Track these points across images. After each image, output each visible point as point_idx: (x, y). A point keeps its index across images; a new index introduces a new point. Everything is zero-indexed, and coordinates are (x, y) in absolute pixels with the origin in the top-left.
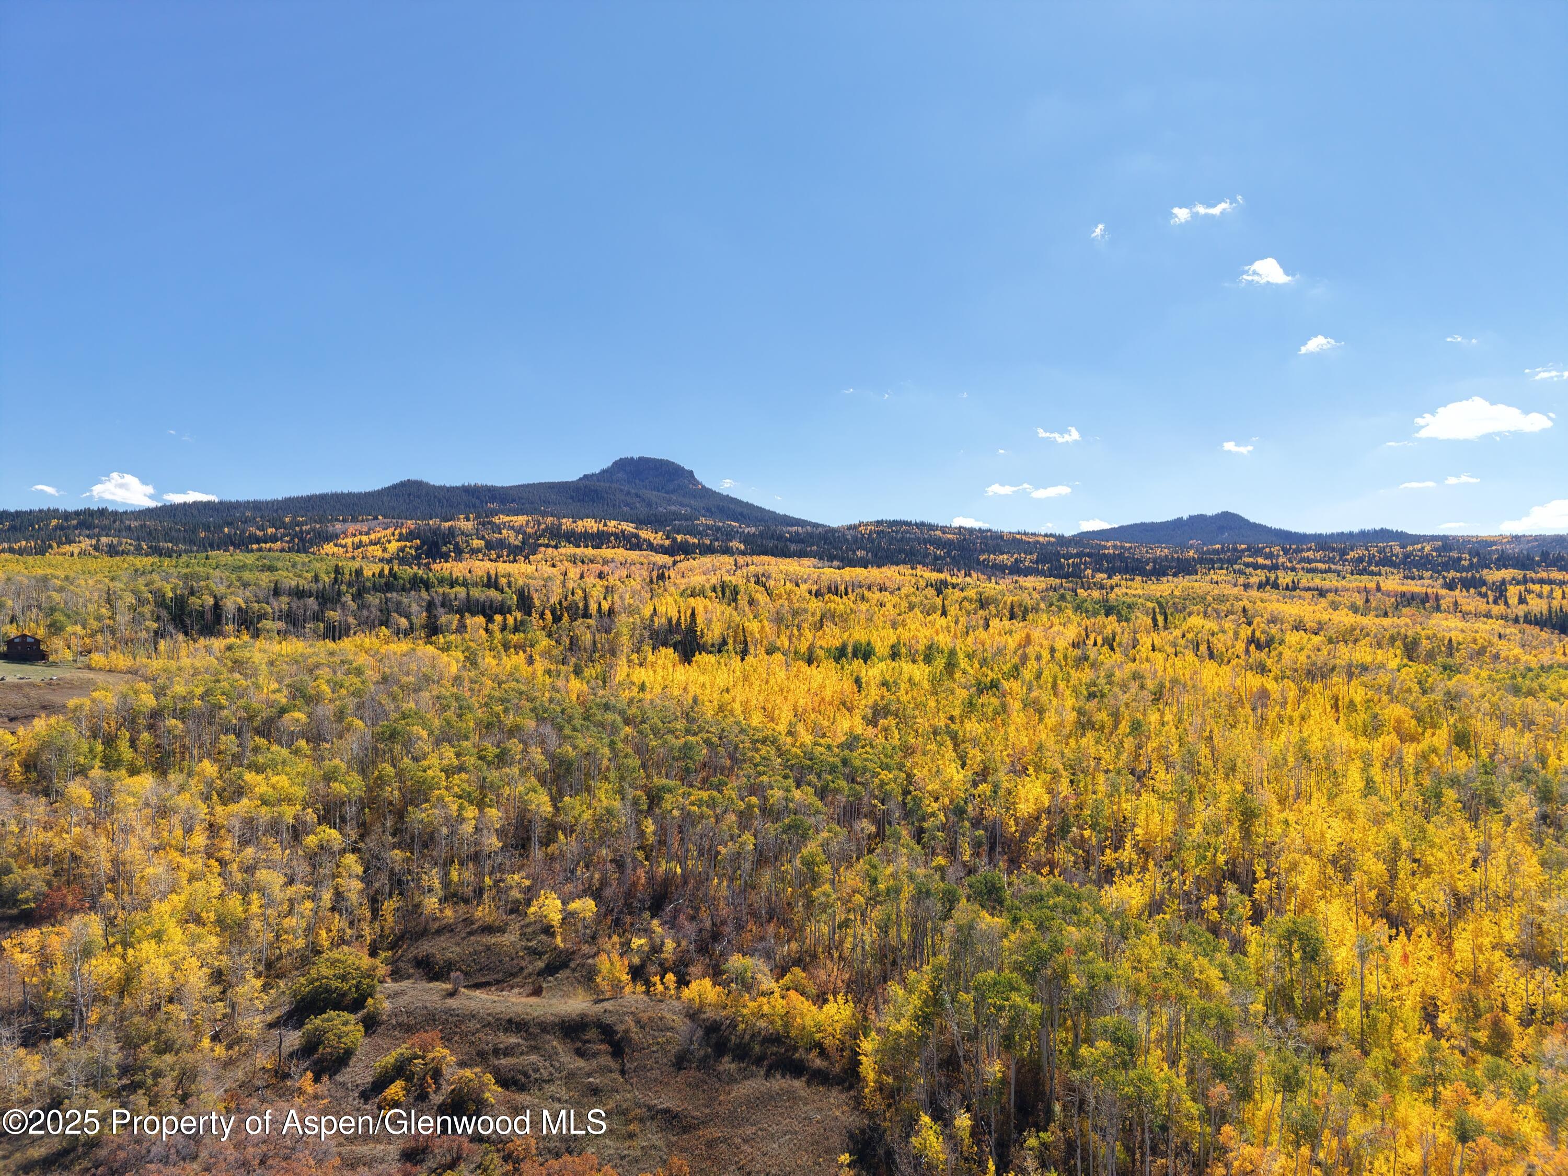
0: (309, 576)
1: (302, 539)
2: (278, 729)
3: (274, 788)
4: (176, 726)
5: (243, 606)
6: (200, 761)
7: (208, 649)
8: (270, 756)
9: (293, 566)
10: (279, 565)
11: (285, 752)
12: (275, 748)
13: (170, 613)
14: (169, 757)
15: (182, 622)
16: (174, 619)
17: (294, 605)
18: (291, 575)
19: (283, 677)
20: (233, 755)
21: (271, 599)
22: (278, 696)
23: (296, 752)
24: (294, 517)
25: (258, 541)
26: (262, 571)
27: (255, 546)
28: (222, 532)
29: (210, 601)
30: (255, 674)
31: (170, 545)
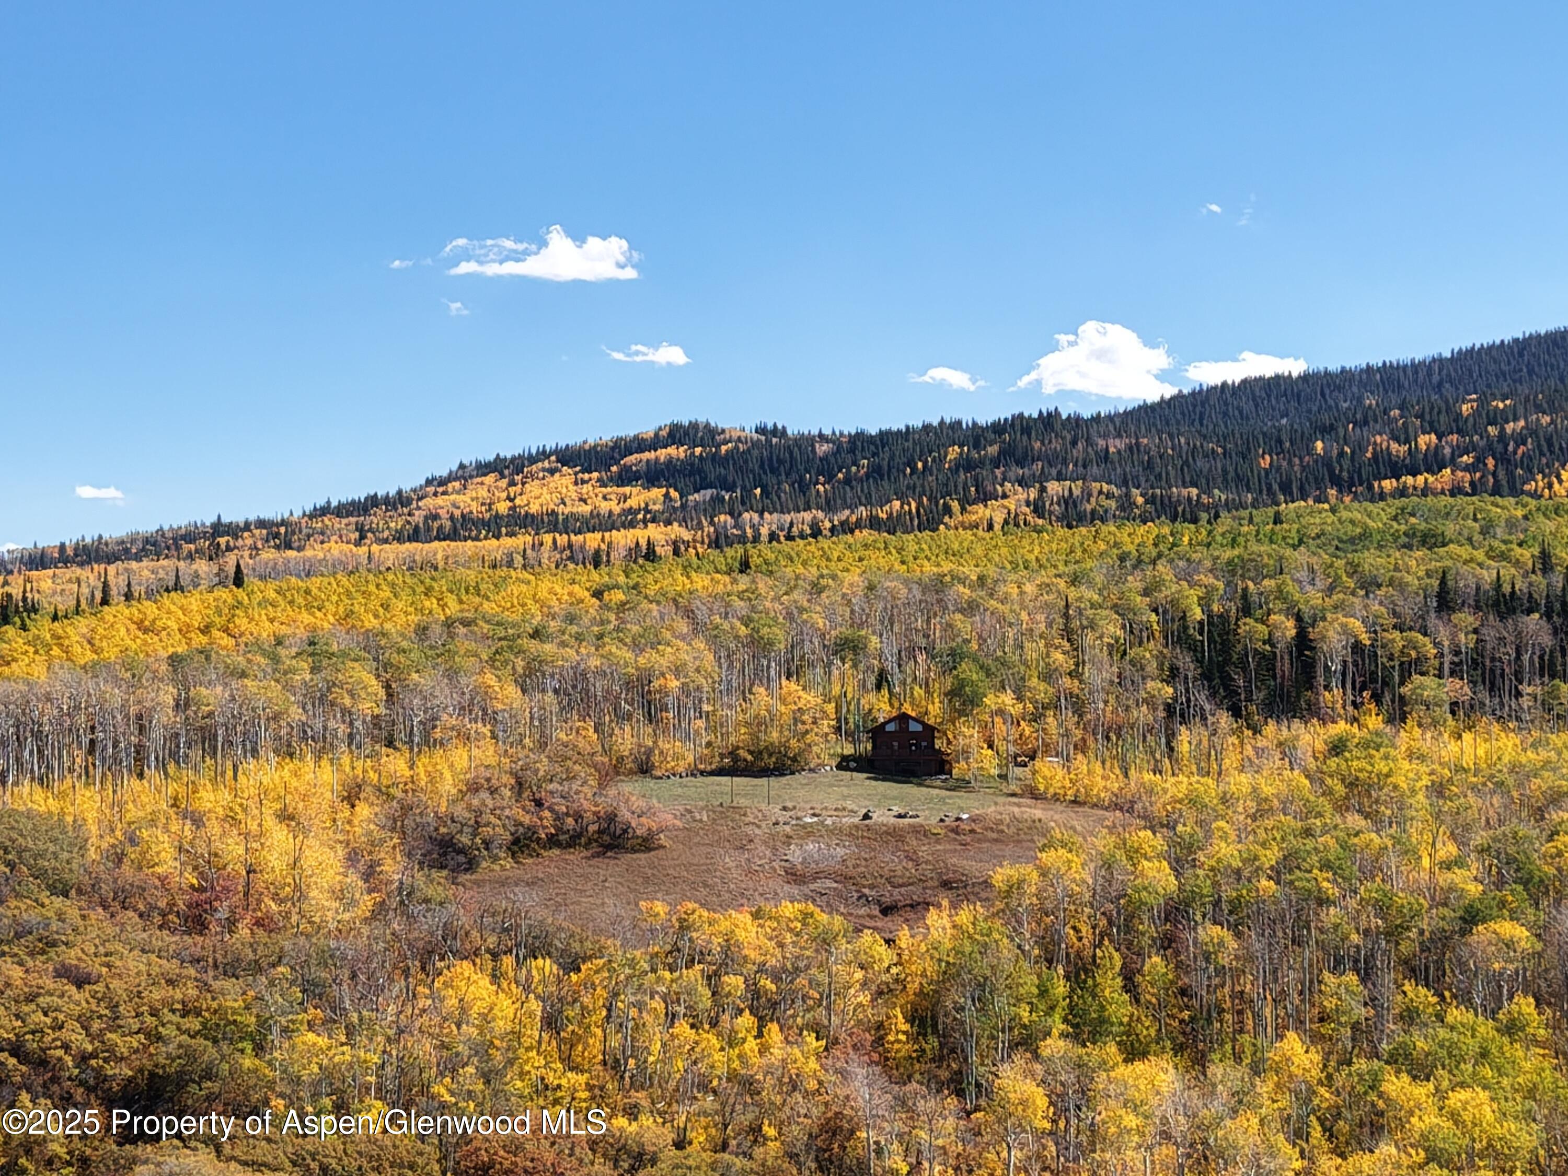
0: (1526, 555)
1: (1504, 459)
2: (1462, 964)
3: (1455, 1117)
4: (1221, 944)
5: (1365, 639)
6: (1281, 1037)
7: (1286, 750)
8: (1442, 1033)
9: (1484, 532)
10: (1450, 529)
11: (1486, 1028)
12: (1455, 1014)
13: (1199, 661)
14: (1209, 1021)
15: (1227, 681)
16: (1206, 676)
17: (1489, 634)
18: (1480, 555)
19: (1467, 828)
20: (1355, 1027)
21: (1433, 620)
22: (1458, 876)
23: (1512, 1029)
24: (1483, 401)
25: (1396, 469)
26: (1409, 547)
27: (1388, 484)
28: (1310, 451)
29: (1289, 629)
30: (1401, 820)
31: (1194, 491)
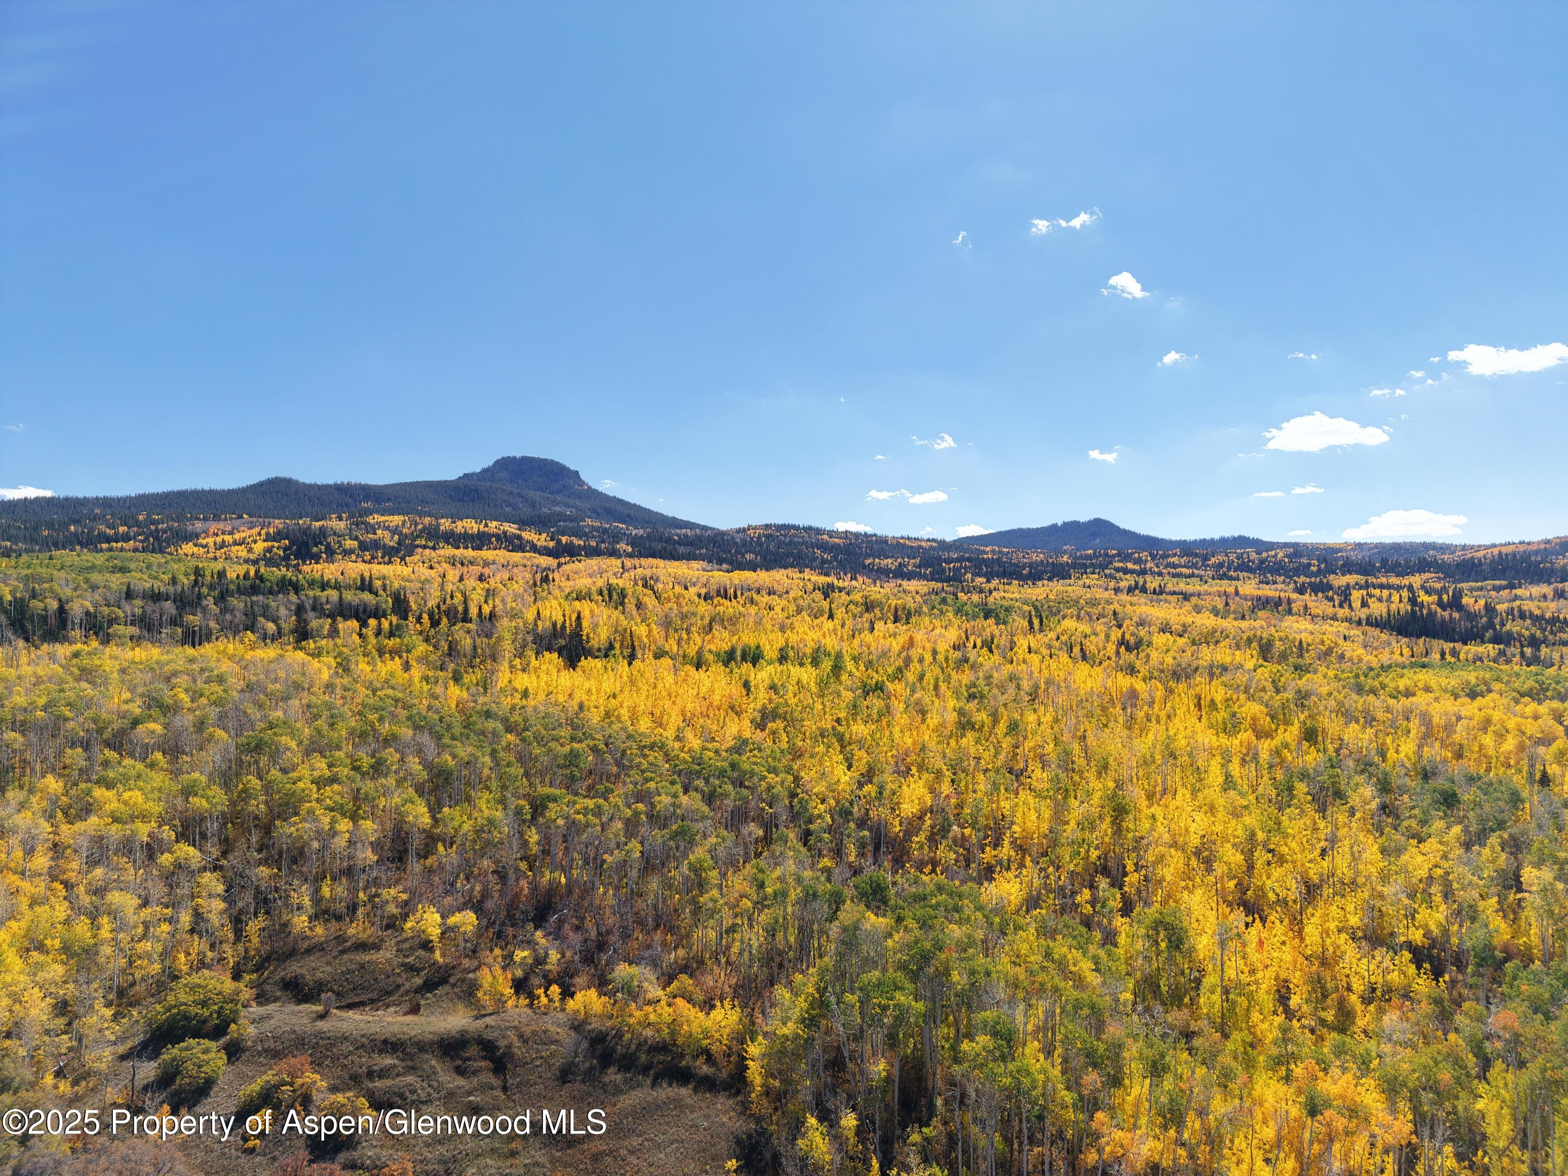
0: (166, 578)
1: (157, 538)
2: (131, 742)
3: (126, 803)
4: (15, 740)
5: (92, 610)
6: (44, 777)
7: (52, 657)
8: (121, 770)
9: (147, 568)
10: (132, 566)
11: (140, 766)
12: (128, 761)
13: (9, 618)
14: (7, 772)
15: (23, 627)
16: (13, 624)
17: (149, 609)
18: (145, 577)
19: (135, 687)
20: (80, 770)
21: (123, 602)
22: (130, 706)
23: (152, 766)
24: (149, 515)
25: (108, 540)
26: (113, 572)
27: (104, 546)
28: (68, 530)
29: (54, 605)
30: (106, 683)
31: (9, 544)
